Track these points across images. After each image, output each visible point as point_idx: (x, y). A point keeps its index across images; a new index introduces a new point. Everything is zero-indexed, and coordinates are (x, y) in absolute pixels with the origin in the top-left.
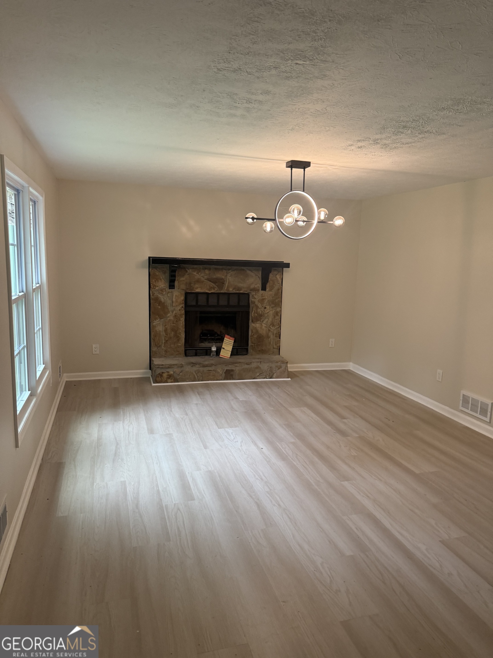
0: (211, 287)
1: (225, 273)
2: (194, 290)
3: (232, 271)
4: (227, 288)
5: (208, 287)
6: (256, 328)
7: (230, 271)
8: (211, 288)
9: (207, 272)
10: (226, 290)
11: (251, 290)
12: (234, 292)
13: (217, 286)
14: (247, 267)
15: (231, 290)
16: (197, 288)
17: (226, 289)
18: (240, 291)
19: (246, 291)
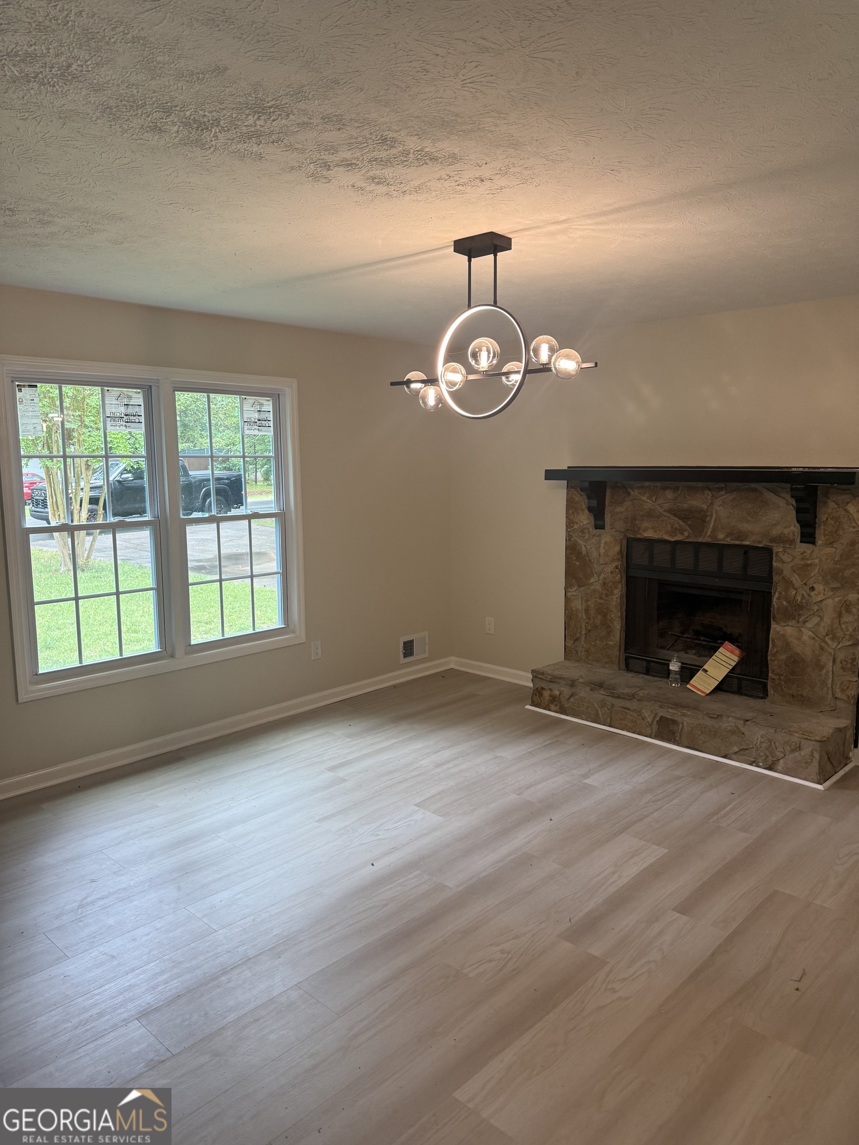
0: (676, 529)
1: (709, 497)
2: (640, 534)
3: (726, 493)
4: (711, 532)
5: (670, 528)
6: (783, 635)
7: (723, 492)
8: (674, 532)
9: (669, 494)
10: (710, 536)
11: (773, 540)
12: (728, 542)
13: (689, 526)
14: (765, 484)
15: (721, 537)
16: (646, 530)
17: (709, 533)
18: (742, 540)
19: (760, 542)
